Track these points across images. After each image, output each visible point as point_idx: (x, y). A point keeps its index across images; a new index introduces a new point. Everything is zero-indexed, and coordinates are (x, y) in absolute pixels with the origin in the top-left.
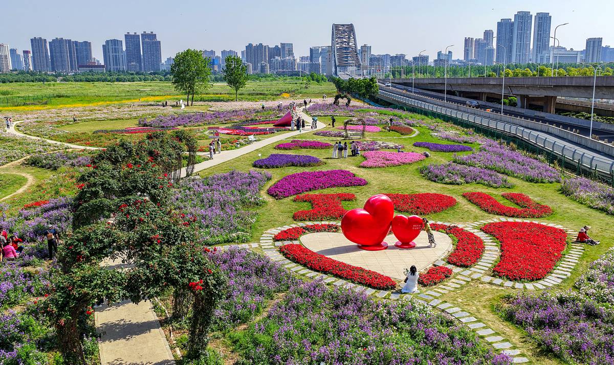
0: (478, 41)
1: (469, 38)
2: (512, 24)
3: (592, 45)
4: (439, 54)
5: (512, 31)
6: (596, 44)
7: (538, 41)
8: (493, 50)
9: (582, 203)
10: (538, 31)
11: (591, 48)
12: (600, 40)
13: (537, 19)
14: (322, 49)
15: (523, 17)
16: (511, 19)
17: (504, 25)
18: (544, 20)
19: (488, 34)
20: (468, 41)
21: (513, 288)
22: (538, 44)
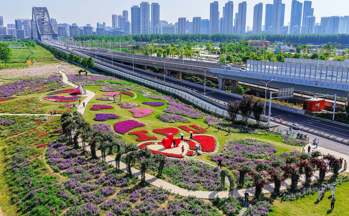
0: (119, 17)
1: (114, 15)
2: (139, 9)
3: (181, 22)
4: (98, 24)
5: (139, 13)
6: (183, 21)
7: (153, 19)
8: (129, 23)
9: (213, 127)
10: (153, 13)
11: (181, 23)
12: (185, 18)
13: (152, 7)
14: (24, 21)
15: (145, 5)
16: (138, 6)
17: (134, 9)
18: (156, 7)
19: (125, 13)
20: (114, 17)
21: (209, 154)
22: (153, 20)
